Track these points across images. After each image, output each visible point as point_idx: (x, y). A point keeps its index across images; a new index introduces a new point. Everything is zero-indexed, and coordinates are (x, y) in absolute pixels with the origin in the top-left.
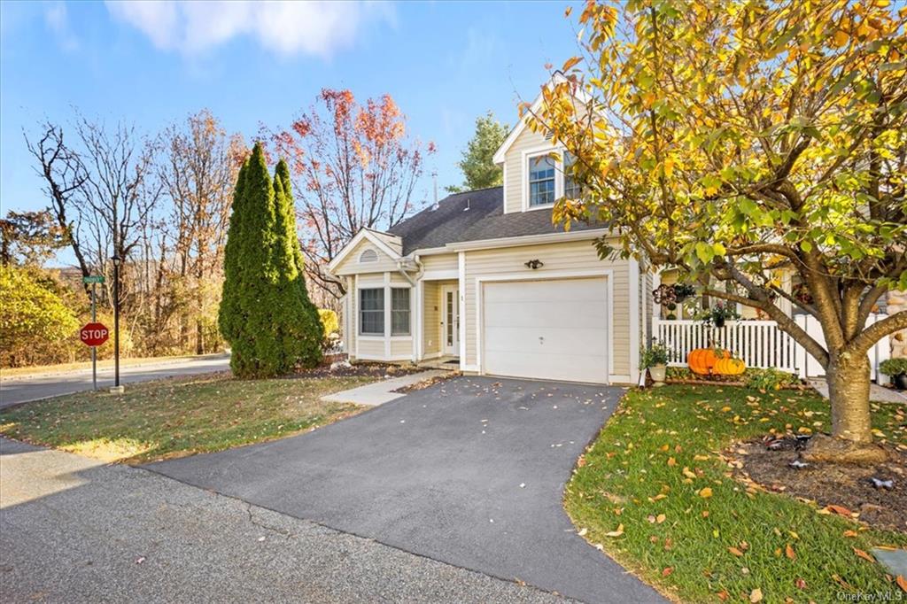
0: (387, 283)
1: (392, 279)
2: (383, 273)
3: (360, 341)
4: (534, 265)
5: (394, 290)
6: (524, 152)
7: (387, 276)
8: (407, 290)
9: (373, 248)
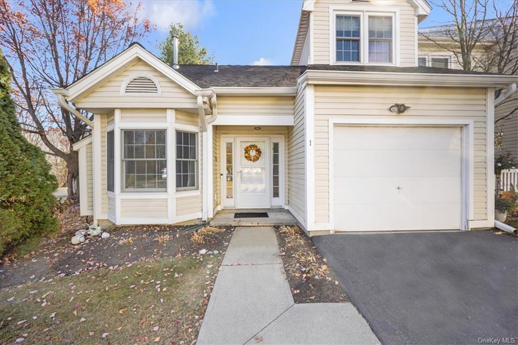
0: (171, 125)
1: (176, 119)
2: (166, 109)
3: (123, 200)
4: (401, 109)
5: (179, 134)
6: (332, 7)
7: (171, 115)
8: (193, 135)
9: (150, 75)
